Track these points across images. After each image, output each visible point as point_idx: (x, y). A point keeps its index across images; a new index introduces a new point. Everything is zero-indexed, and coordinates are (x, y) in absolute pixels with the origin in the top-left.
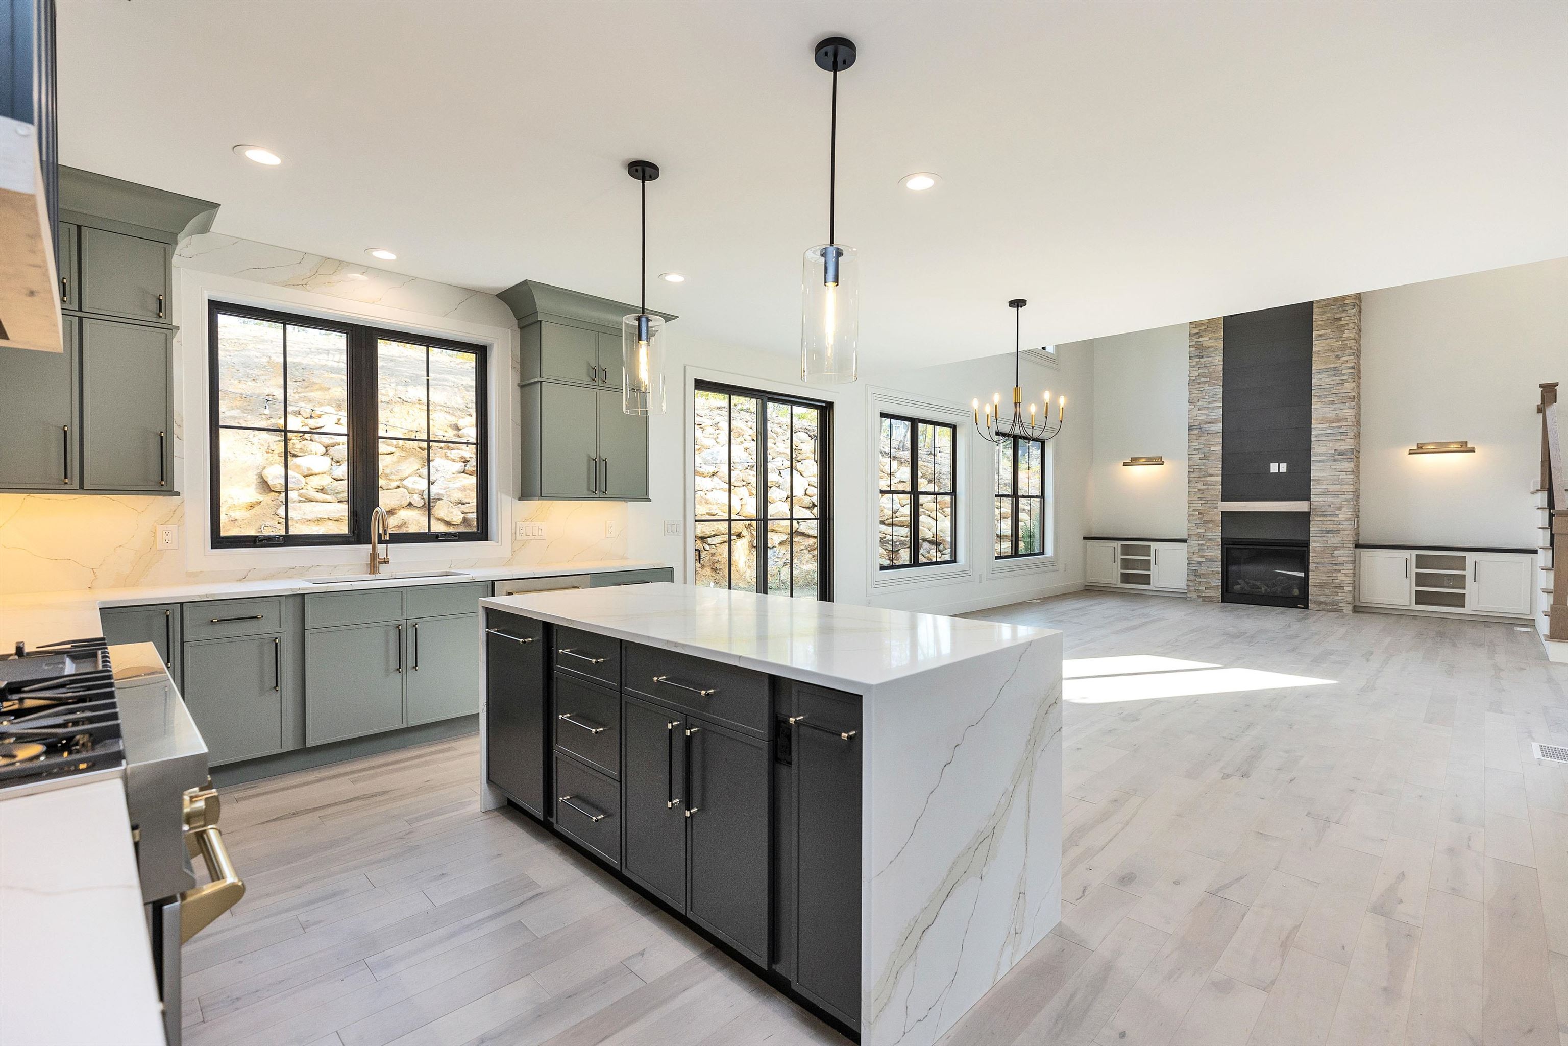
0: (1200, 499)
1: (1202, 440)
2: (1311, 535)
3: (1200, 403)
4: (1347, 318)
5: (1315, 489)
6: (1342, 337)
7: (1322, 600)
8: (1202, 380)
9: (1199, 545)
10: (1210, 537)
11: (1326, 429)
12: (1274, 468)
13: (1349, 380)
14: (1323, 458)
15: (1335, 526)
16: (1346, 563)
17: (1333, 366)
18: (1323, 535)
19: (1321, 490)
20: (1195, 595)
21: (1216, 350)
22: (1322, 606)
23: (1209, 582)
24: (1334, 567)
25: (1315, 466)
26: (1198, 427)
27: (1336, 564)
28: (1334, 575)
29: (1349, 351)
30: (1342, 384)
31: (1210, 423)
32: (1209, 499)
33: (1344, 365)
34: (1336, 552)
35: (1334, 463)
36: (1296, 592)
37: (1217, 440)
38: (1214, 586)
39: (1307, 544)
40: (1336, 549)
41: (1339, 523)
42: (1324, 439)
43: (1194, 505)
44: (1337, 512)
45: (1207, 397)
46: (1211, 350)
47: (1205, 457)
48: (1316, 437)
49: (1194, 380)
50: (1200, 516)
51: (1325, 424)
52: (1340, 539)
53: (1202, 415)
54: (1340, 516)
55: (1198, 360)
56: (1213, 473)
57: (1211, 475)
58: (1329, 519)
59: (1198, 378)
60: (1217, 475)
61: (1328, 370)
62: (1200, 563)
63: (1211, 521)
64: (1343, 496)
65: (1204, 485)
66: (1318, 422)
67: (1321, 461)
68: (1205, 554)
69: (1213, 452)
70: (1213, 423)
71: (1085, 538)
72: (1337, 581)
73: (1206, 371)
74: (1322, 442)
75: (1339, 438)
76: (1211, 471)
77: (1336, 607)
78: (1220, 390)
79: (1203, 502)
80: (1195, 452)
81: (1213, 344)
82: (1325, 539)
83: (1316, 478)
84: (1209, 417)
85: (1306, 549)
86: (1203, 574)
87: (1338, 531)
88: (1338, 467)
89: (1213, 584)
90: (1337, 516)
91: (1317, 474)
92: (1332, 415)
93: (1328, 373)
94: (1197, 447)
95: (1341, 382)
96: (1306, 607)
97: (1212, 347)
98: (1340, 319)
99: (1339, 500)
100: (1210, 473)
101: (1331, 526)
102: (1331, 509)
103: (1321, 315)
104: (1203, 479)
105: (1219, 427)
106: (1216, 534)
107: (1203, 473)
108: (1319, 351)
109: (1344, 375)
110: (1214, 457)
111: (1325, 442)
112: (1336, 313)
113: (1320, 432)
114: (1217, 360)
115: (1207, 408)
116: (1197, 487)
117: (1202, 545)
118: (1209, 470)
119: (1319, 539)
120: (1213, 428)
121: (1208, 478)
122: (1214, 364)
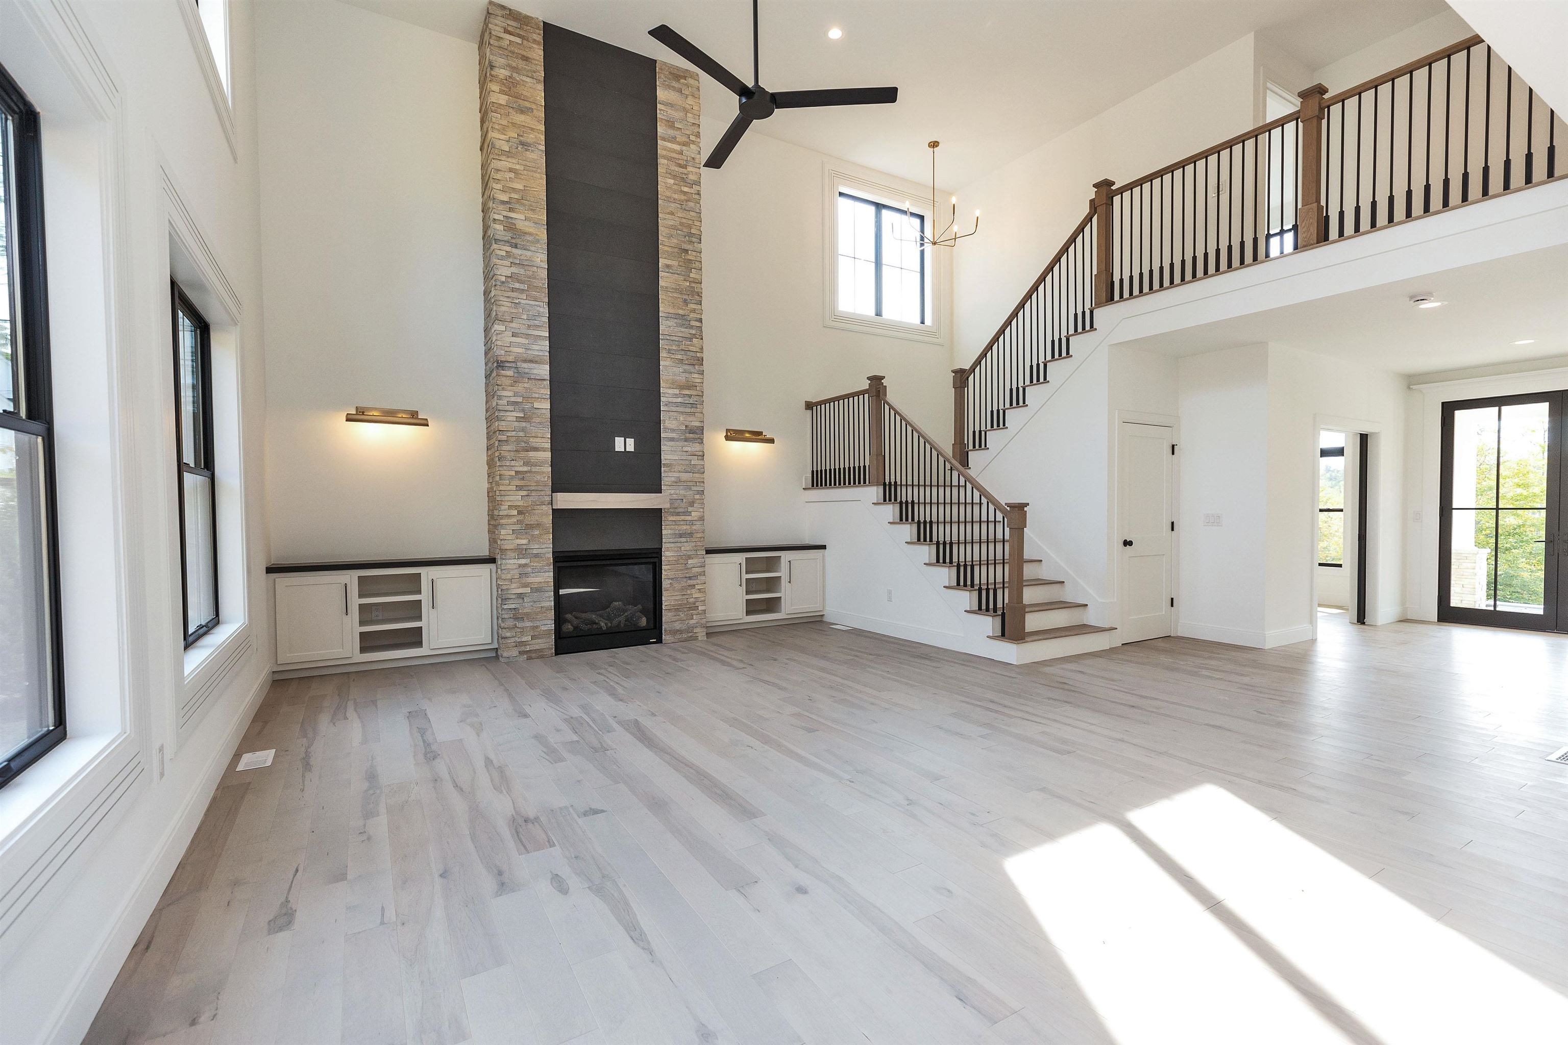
0: (519, 488)
1: (520, 388)
2: (664, 540)
3: (513, 325)
4: (694, 253)
5: (667, 477)
6: (689, 276)
7: (678, 628)
8: (517, 285)
9: (520, 566)
10: (535, 551)
11: (676, 396)
12: (619, 444)
13: (698, 336)
14: (674, 435)
15: (688, 527)
16: (700, 575)
17: (681, 312)
18: (676, 540)
19: (673, 479)
20: (514, 652)
21: (538, 241)
22: (678, 636)
23: (537, 627)
24: (689, 581)
25: (665, 445)
26: (514, 365)
27: (690, 578)
28: (689, 592)
29: (697, 297)
30: (691, 339)
31: (531, 361)
32: (533, 488)
33: (692, 315)
34: (690, 562)
35: (686, 443)
36: (643, 622)
37: (542, 391)
38: (543, 630)
39: (658, 553)
40: (690, 557)
41: (692, 523)
42: (674, 409)
43: (512, 498)
44: (690, 509)
45: (525, 317)
46: (530, 238)
47: (525, 419)
48: (666, 405)
49: (503, 282)
50: (520, 517)
51: (675, 390)
52: (693, 544)
53: (519, 345)
54: (693, 514)
55: (508, 249)
56: (537, 445)
57: (536, 449)
58: (683, 517)
59: (509, 280)
60: (544, 450)
61: (677, 316)
62: (521, 596)
63: (538, 525)
64: (695, 488)
65: (526, 464)
66: (668, 385)
67: (672, 439)
68: (530, 580)
69: (537, 411)
70: (536, 362)
71: (270, 570)
72: (691, 600)
73: (522, 271)
74: (672, 414)
75: (688, 410)
76: (534, 442)
77: (691, 634)
78: (545, 311)
79: (525, 493)
80: (511, 408)
81: (531, 230)
82: (679, 545)
83: (667, 462)
84: (530, 352)
85: (656, 560)
86: (527, 614)
87: (691, 535)
88: (689, 449)
89: (543, 628)
90: (689, 514)
91: (669, 457)
92: (682, 378)
93: (676, 320)
94: (513, 399)
95: (689, 336)
96: (660, 641)
97: (530, 234)
98: (686, 251)
99: (691, 492)
100: (534, 445)
101: (685, 527)
102: (683, 505)
103: (669, 238)
104: (523, 454)
105: (544, 370)
106: (545, 547)
107: (523, 444)
108: (666, 287)
109: (692, 327)
110: (538, 420)
111: (675, 414)
112: (684, 242)
113: (670, 400)
114: (539, 259)
115: (527, 336)
116: (513, 469)
117: (525, 565)
118: (531, 440)
119: (672, 545)
120: (535, 371)
121: (531, 454)
122: (534, 264)
